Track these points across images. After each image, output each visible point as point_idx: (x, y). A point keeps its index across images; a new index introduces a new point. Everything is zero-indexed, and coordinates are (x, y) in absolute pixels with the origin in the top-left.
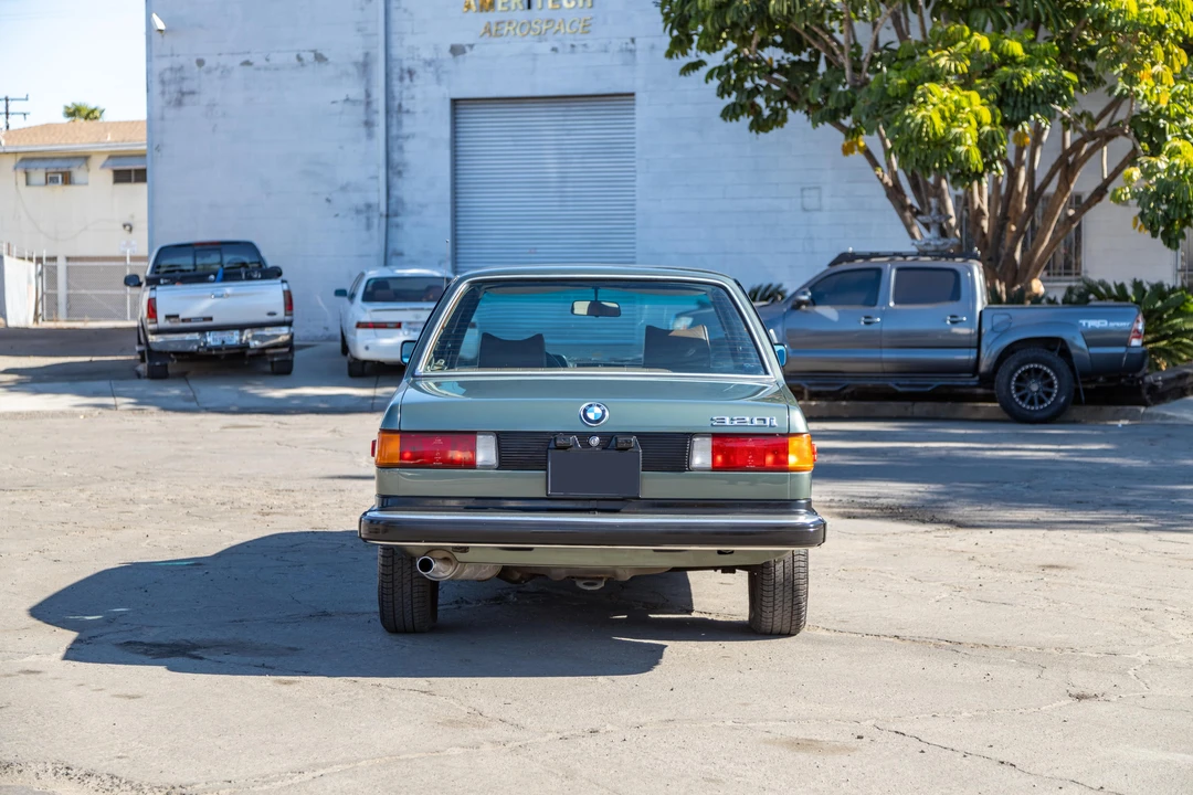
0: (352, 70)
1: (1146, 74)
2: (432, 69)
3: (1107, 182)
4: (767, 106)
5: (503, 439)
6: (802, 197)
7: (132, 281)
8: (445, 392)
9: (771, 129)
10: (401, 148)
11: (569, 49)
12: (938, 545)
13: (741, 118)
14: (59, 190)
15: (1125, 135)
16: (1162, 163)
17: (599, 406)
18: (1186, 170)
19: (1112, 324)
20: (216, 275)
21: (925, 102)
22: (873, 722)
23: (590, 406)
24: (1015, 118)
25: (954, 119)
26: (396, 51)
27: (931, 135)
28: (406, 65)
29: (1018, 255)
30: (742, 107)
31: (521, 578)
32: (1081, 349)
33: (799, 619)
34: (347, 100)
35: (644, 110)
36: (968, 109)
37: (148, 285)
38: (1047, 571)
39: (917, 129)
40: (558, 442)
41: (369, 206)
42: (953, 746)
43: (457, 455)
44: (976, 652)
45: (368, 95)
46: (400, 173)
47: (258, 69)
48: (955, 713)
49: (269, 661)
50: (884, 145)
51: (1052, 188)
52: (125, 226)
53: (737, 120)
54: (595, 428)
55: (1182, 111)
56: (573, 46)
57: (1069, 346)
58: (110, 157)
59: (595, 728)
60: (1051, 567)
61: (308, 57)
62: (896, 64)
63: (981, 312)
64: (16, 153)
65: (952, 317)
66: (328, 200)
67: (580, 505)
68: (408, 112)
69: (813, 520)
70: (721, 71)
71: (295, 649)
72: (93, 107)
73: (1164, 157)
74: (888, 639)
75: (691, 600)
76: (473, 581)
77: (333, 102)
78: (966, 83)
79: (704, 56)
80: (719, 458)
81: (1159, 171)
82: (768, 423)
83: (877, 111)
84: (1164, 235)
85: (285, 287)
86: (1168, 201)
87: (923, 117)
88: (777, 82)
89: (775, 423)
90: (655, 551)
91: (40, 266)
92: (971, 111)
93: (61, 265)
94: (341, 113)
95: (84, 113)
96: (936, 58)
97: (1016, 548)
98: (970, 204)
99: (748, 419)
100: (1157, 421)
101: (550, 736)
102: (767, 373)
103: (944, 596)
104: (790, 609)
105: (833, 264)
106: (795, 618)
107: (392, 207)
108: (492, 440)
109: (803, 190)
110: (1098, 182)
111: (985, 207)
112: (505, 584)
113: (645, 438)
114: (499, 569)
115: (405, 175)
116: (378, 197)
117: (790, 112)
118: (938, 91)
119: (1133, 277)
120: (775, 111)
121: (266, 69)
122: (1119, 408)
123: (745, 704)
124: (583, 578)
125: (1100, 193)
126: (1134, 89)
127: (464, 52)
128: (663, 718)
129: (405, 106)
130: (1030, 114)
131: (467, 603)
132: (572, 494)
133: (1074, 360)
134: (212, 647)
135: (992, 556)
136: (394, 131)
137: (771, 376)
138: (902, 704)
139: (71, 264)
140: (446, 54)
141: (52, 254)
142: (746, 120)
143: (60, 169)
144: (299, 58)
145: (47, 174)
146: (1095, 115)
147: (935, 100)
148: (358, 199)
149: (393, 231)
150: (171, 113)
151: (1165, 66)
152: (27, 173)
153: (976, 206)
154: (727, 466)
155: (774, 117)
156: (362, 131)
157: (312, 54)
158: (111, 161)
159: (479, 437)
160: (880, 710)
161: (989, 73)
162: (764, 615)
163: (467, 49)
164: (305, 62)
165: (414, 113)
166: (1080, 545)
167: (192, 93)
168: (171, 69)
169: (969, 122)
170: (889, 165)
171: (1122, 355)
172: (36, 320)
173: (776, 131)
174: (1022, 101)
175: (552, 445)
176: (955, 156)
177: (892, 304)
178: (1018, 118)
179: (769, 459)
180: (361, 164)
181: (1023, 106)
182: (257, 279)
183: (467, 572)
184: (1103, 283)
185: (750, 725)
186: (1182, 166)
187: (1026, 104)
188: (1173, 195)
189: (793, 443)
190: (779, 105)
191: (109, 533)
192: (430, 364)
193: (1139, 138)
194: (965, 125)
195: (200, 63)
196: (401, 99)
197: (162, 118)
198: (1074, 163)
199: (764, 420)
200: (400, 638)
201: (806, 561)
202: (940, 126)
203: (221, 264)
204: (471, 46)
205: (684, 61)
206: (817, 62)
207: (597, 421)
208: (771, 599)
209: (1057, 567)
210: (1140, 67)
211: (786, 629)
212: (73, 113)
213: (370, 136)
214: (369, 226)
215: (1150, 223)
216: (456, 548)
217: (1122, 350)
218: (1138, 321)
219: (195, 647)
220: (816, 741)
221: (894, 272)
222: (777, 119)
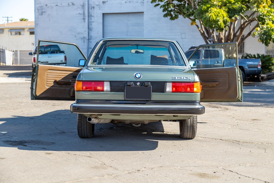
0: (80, 7)
1: (261, 6)
2: (98, 7)
3: (251, 32)
4: (174, 14)
5: (112, 83)
6: (181, 35)
7: (31, 54)
8: (96, 70)
9: (175, 19)
10: (91, 24)
11: (129, 2)
12: (224, 114)
13: (168, 17)
14: (18, 36)
15: (256, 20)
16: (265, 26)
17: (139, 74)
18: (271, 28)
19: (254, 63)
20: (49, 52)
21: (211, 12)
22: (222, 167)
23: (137, 74)
24: (231, 16)
25: (218, 16)
26: (90, 3)
27: (212, 19)
28: (92, 6)
29: (230, 48)
30: (168, 14)
31: (117, 123)
32: (247, 69)
33: (194, 135)
34: (79, 14)
35: (146, 16)
36: (221, 14)
37: (34, 54)
38: (254, 121)
39: (209, 18)
40: (128, 84)
41: (84, 37)
42: (248, 176)
43: (99, 88)
44: (244, 144)
45: (84, 12)
46: (91, 30)
47: (59, 7)
48: (245, 164)
49: (45, 147)
50: (200, 23)
51: (238, 34)
52: (32, 44)
53: (167, 17)
54: (138, 80)
55: (269, 15)
56: (130, 1)
57: (244, 68)
58: (29, 29)
59: (139, 169)
60: (255, 120)
61: (71, 4)
62: (204, 4)
63: (224, 60)
64: (8, 28)
65: (217, 61)
66: (75, 36)
67: (134, 102)
68: (93, 16)
69: (201, 107)
70: (164, 6)
71: (53, 143)
72: (26, 19)
73: (265, 25)
74: (218, 140)
75: (163, 129)
76: (104, 123)
77: (76, 14)
78: (220, 7)
79: (160, 3)
80: (174, 89)
81: (264, 28)
82: (188, 79)
83: (200, 14)
84: (265, 43)
85: (65, 55)
86: (266, 35)
87: (211, 15)
88: (176, 8)
89: (190, 79)
90: (155, 115)
91: (13, 52)
92: (222, 14)
93: (19, 52)
94: (78, 17)
95: (24, 20)
96: (213, 2)
97: (244, 115)
98: (220, 37)
99: (182, 78)
100: (264, 85)
101: (126, 172)
102: (186, 66)
103: (230, 128)
104: (192, 132)
105: (190, 49)
106: (193, 134)
107: (89, 38)
108: (108, 83)
109: (181, 34)
110: (249, 32)
111: (223, 37)
112: (113, 124)
113: (152, 83)
114: (111, 120)
115: (92, 30)
116: (86, 35)
117: (179, 15)
118: (214, 9)
119: (257, 53)
120: (176, 15)
121: (61, 7)
122: (255, 82)
123: (182, 161)
124: (135, 123)
125: (249, 34)
126: (259, 9)
127: (105, 3)
128: (159, 166)
129: (92, 15)
130: (235, 15)
131: (103, 129)
132: (131, 99)
133: (245, 71)
134: (30, 142)
135: (238, 117)
136: (90, 21)
137: (187, 67)
138: (229, 161)
139: (21, 52)
140: (101, 3)
141: (16, 50)
142: (169, 17)
143: (18, 32)
144: (68, 4)
145: (15, 33)
146: (249, 16)
147: (213, 11)
148: (82, 36)
149: (90, 43)
150: (40, 17)
151: (266, 4)
152: (11, 33)
153: (221, 37)
154: (177, 91)
155: (175, 17)
156: (83, 20)
157: (71, 3)
158: (29, 30)
159: (105, 83)
160: (223, 163)
161: (225, 5)
162: (185, 133)
163: (106, 2)
164: (70, 5)
165: (94, 16)
166: (260, 114)
167: (45, 12)
168: (40, 7)
169: (221, 16)
170: (202, 27)
171: (256, 70)
172: (13, 64)
173: (176, 20)
174: (233, 12)
175: (126, 85)
176: (218, 25)
177: (203, 58)
178: (232, 16)
179: (189, 89)
180: (82, 28)
181: (233, 13)
182: (59, 53)
183: (102, 121)
184: (250, 54)
185: (185, 168)
186: (270, 27)
187: (234, 13)
188: (267, 34)
189: (195, 85)
190: (177, 14)
191: (13, 110)
192: (92, 63)
193: (259, 21)
194: (220, 17)
195: (46, 5)
196: (91, 13)
197: (38, 18)
198: (244, 27)
199: (187, 78)
200: (84, 140)
201: (197, 118)
202: (214, 18)
203: (51, 50)
204: (107, 1)
205: (155, 4)
206: (185, 4)
207: (139, 78)
208: (187, 129)
209: (256, 120)
210: (260, 4)
211: (191, 137)
212: (22, 20)
213: (84, 22)
214: (84, 42)
215: (262, 40)
216: (98, 114)
217: (256, 69)
218: (260, 62)
219: (26, 142)
220: (206, 174)
221: (204, 51)
222: (176, 17)
